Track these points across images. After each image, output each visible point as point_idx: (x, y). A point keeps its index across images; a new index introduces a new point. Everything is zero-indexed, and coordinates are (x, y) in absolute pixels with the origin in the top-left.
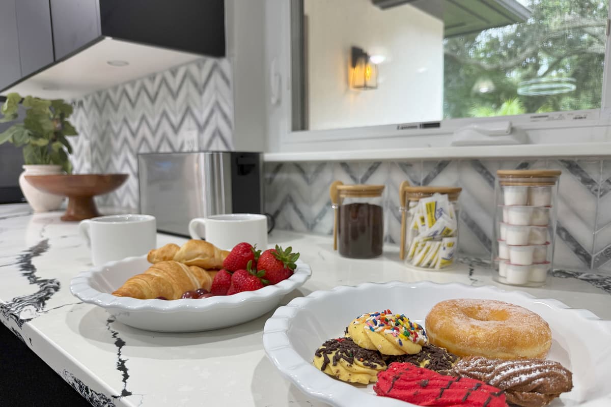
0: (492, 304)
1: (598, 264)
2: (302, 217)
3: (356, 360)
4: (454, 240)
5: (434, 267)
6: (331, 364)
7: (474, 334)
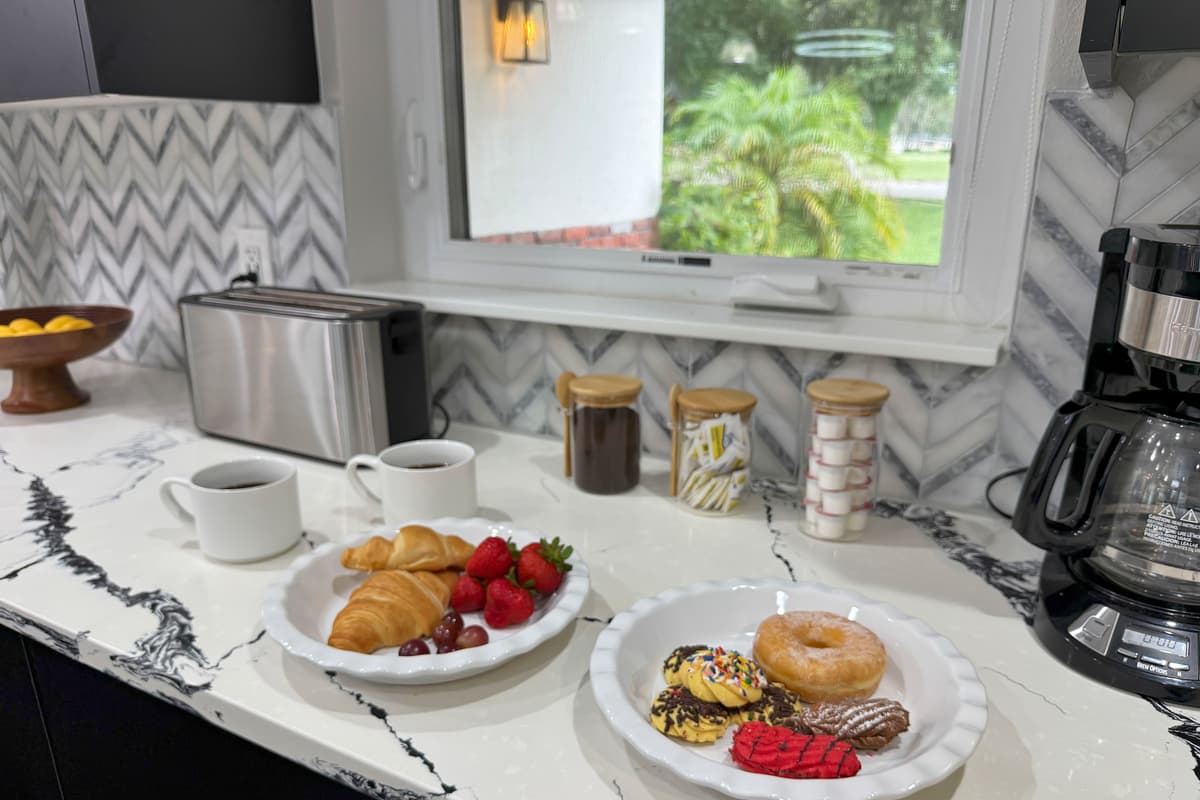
0: (824, 619)
1: (928, 492)
2: (489, 402)
3: (701, 717)
4: (746, 472)
5: (720, 508)
6: (676, 725)
7: (814, 670)
